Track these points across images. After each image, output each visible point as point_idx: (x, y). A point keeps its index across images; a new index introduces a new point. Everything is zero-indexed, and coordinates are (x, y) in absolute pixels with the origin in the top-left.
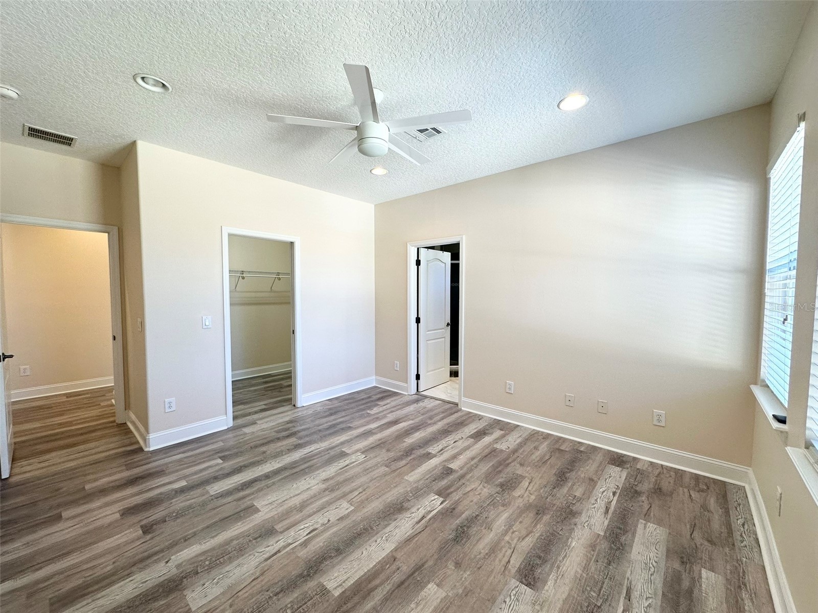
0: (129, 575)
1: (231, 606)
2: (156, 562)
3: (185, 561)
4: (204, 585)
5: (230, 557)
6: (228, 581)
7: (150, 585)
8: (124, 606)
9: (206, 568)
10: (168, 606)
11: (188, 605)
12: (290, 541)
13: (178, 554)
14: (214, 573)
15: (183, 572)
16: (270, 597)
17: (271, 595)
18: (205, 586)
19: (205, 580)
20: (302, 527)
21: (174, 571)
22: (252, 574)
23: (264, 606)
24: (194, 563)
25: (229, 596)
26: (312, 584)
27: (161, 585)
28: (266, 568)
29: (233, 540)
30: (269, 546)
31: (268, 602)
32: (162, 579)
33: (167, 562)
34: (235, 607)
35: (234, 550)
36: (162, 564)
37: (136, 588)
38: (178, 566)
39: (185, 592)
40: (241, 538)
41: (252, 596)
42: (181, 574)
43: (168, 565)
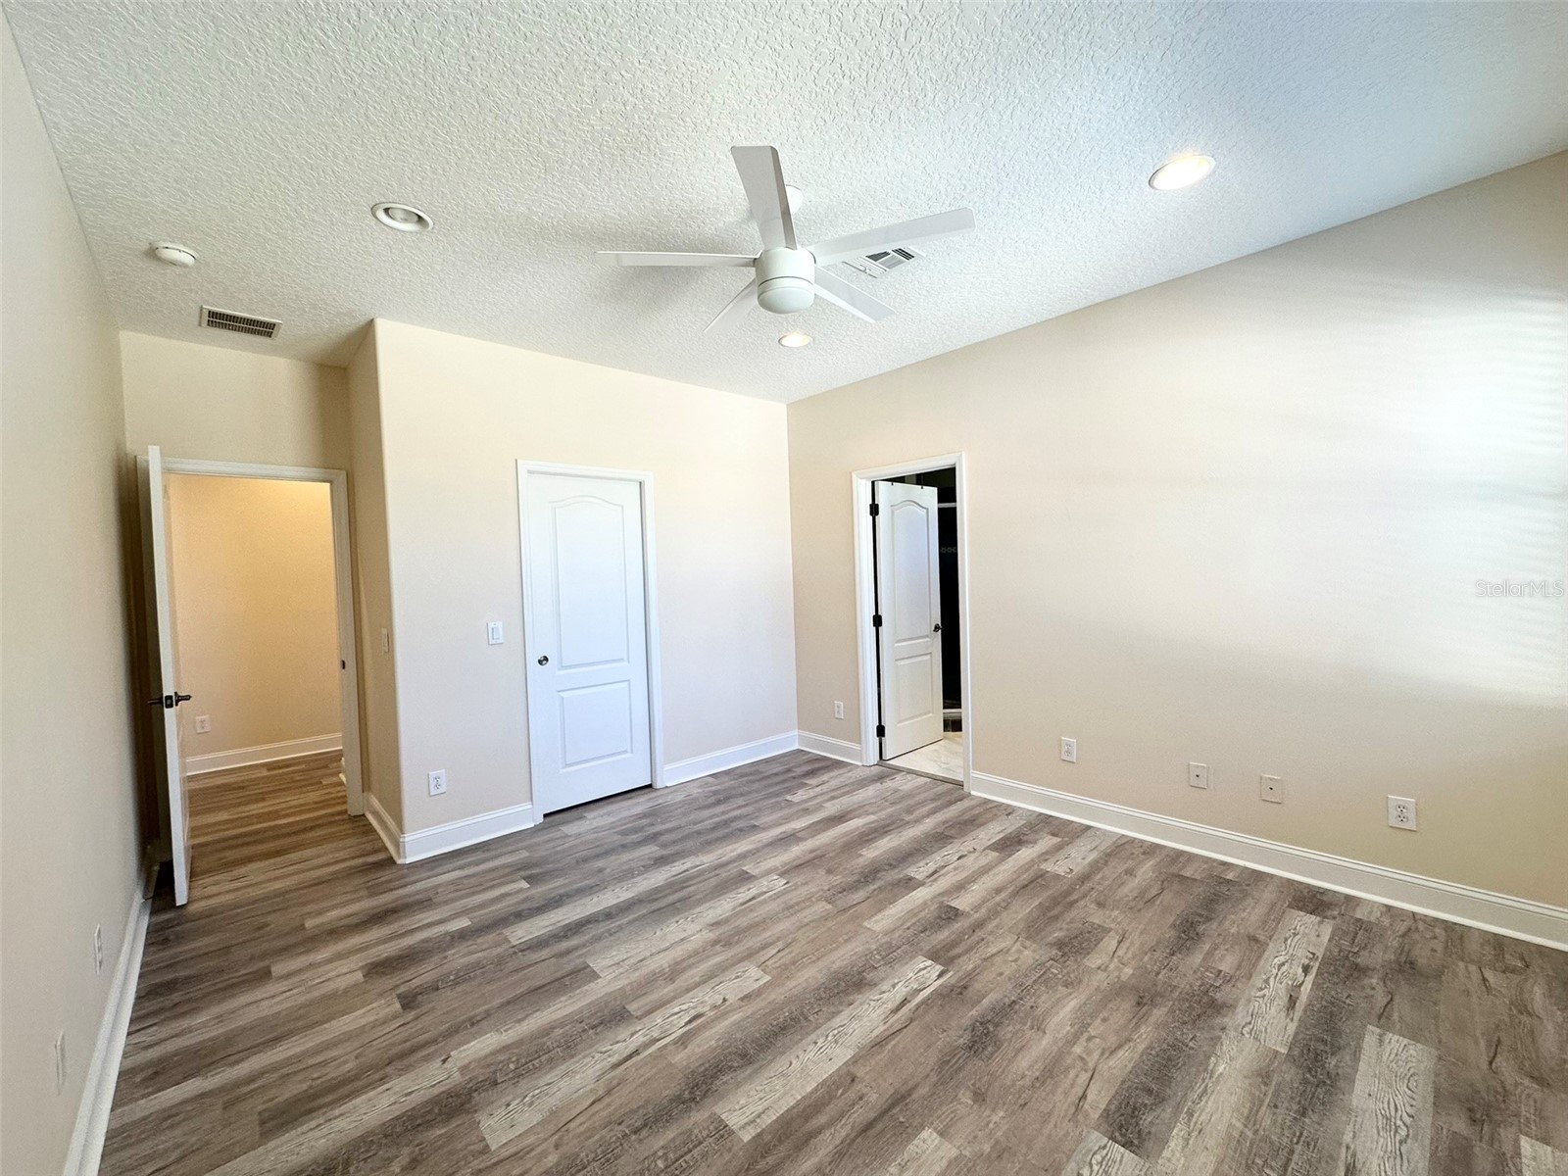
0: (383, 1080)
1: (557, 1147)
2: (427, 1059)
3: (474, 1061)
4: (508, 1105)
5: (552, 1059)
6: (551, 1102)
7: (416, 1100)
8: (378, 1134)
9: (511, 1075)
10: (450, 1138)
11: (484, 1139)
12: (656, 1035)
13: (462, 1049)
14: (524, 1084)
15: (471, 1080)
16: (625, 1136)
17: (627, 1131)
18: (510, 1108)
19: (509, 1098)
20: (676, 1010)
21: (457, 1077)
22: (591, 1091)
23: (615, 1151)
24: (489, 1066)
25: (552, 1128)
26: (698, 1117)
27: (435, 1101)
28: (615, 1082)
29: (553, 1028)
30: (618, 1042)
31: (621, 1145)
32: (436, 1091)
33: (444, 1061)
34: (564, 1149)
35: (558, 1047)
36: (437, 1063)
37: (395, 1103)
38: (464, 1069)
39: (478, 1116)
40: (566, 1025)
41: (592, 1131)
42: (468, 1083)
43: (445, 1066)
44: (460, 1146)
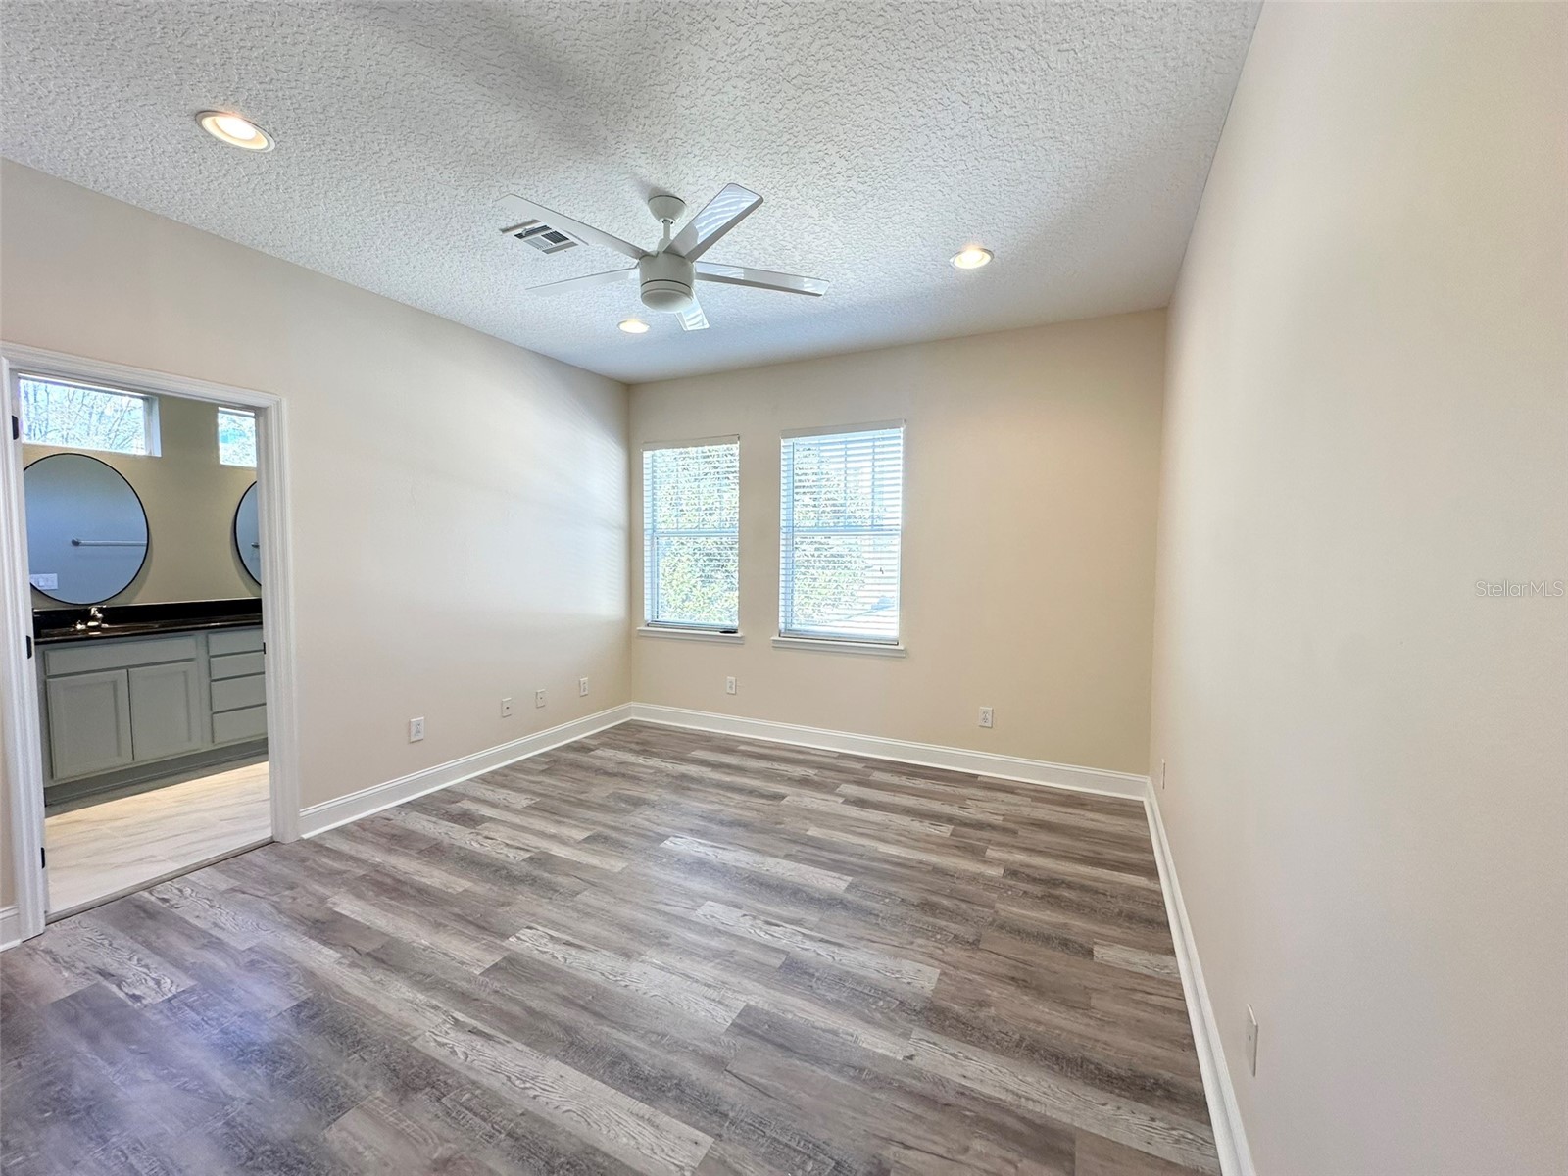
0: (962, 1092)
2: (919, 1075)
3: (895, 1034)
4: (909, 983)
5: (858, 984)
6: (890, 963)
7: (953, 1046)
8: (991, 1044)
9: (889, 998)
10: (953, 998)
11: (939, 979)
12: (800, 938)
13: (891, 1055)
14: (888, 985)
15: (911, 1021)
16: (883, 918)
18: (910, 980)
19: (903, 986)
20: (768, 937)
21: (917, 1033)
22: (867, 947)
24: (891, 1020)
25: (904, 952)
27: (942, 1031)
29: (828, 1002)
30: (819, 954)
32: (936, 1037)
33: (911, 1058)
34: (911, 938)
35: (845, 986)
36: (918, 1062)
37: (967, 1058)
38: (906, 1035)
39: (928, 992)
40: (819, 995)
41: (891, 933)
42: (915, 1021)
43: (914, 1052)
44: (953, 988)
